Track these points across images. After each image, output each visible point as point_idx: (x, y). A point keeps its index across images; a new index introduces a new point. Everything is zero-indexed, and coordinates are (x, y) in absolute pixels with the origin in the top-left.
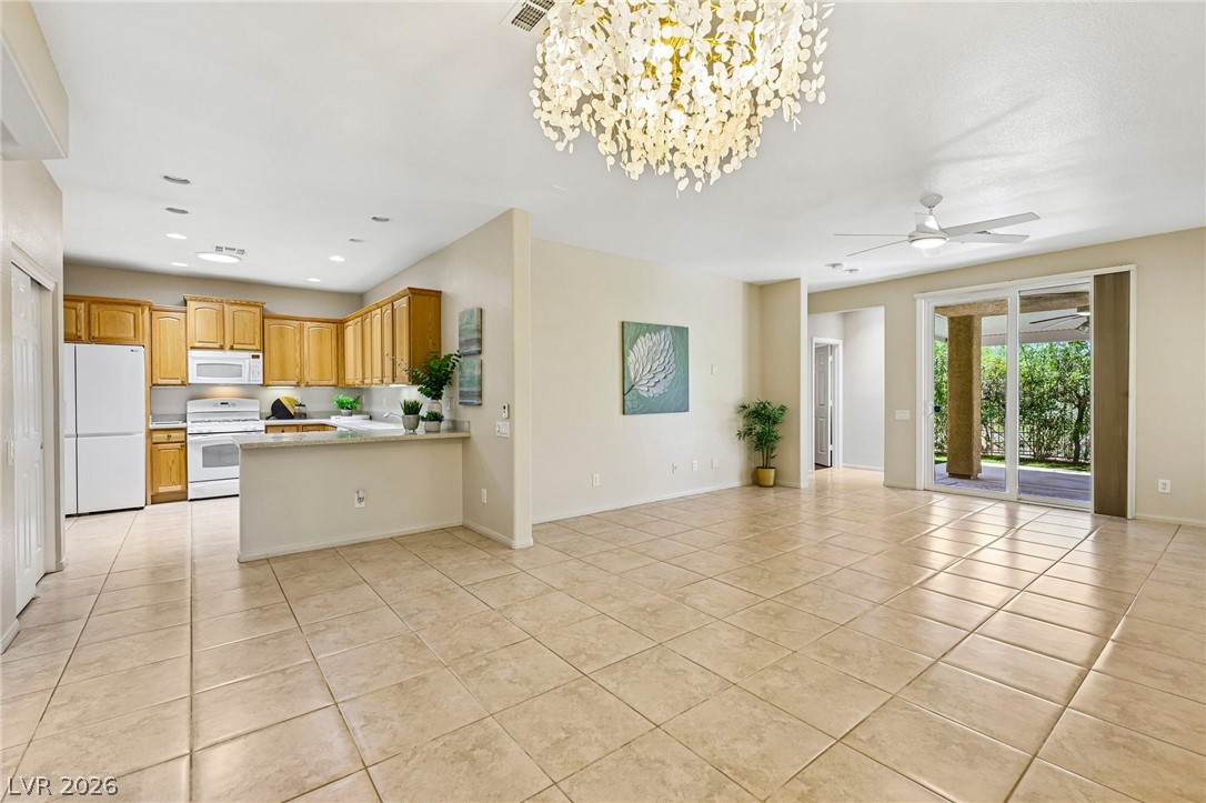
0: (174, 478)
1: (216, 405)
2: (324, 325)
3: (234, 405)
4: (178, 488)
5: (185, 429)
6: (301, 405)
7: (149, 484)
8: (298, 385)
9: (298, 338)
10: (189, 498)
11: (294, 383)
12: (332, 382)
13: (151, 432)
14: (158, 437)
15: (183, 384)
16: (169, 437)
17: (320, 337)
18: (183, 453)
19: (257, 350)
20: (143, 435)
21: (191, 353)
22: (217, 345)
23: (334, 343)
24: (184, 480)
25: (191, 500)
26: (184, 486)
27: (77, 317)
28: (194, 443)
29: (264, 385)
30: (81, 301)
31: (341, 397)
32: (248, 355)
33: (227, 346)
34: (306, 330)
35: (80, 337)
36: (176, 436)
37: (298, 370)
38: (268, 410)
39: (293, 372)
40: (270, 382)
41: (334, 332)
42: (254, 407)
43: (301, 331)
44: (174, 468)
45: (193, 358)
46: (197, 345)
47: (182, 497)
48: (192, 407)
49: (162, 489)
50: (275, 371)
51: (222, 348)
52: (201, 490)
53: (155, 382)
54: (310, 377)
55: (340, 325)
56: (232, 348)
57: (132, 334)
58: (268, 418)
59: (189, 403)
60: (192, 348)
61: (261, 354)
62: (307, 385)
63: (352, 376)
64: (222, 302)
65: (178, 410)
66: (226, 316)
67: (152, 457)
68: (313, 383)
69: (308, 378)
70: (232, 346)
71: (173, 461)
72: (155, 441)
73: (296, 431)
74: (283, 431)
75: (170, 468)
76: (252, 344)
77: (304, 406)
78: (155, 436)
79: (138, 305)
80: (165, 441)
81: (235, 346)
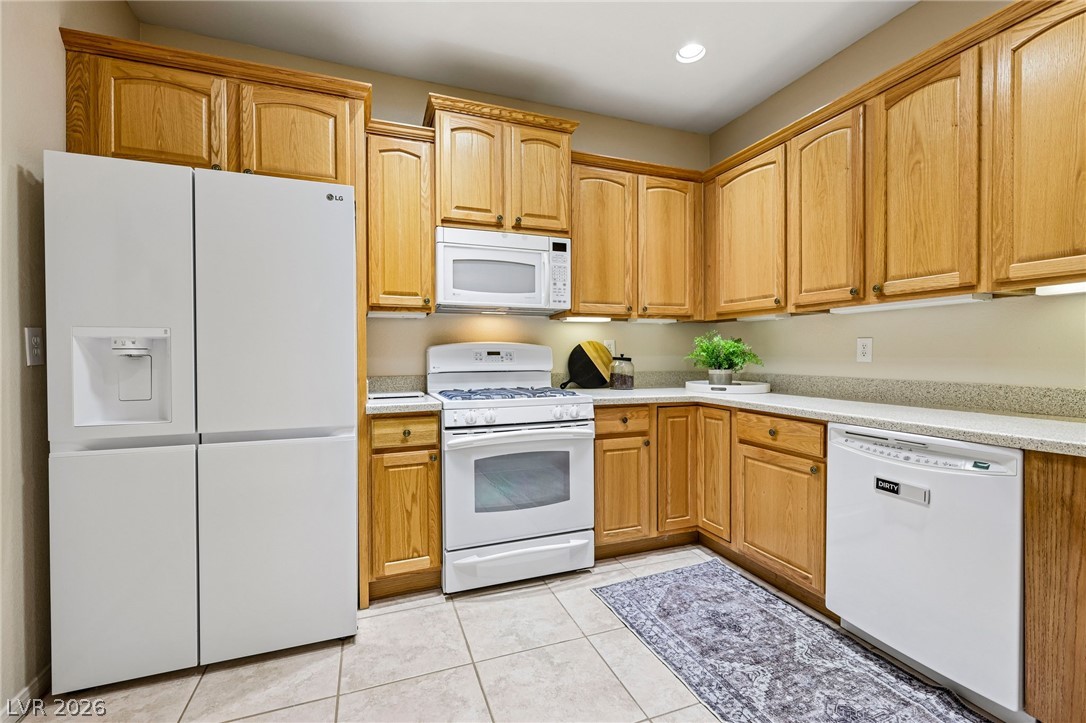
0: (417, 541)
1: (478, 357)
2: (674, 182)
3: (510, 356)
4: (424, 563)
5: (436, 415)
6: (622, 358)
7: (365, 555)
8: (628, 315)
9: (629, 209)
10: (449, 588)
11: (619, 309)
12: (685, 310)
13: (369, 421)
14: (383, 433)
15: (425, 308)
16: (407, 433)
17: (667, 210)
18: (433, 474)
19: (564, 232)
20: (354, 434)
21: (445, 234)
22: (491, 218)
24: (435, 544)
25: (452, 596)
26: (436, 558)
27: (210, 114)
28: (460, 450)
29: (570, 314)
30: (219, 74)
32: (546, 241)
33: (509, 222)
34: (643, 192)
35: (217, 169)
36: (422, 431)
37: (628, 281)
38: (562, 369)
39: (620, 285)
40: (582, 308)
41: (690, 199)
42: (541, 360)
43: (635, 194)
44: (416, 512)
45: (449, 245)
46: (454, 214)
47: (430, 583)
48: (440, 361)
49: (392, 569)
50: (590, 284)
51: (498, 225)
52: (471, 569)
53: (373, 301)
54: (649, 296)
55: (703, 181)
56: (518, 227)
57: (330, 169)
58: (564, 386)
59: (433, 350)
60: (446, 221)
61: (568, 242)
62: (644, 315)
64: (499, 117)
65: (410, 367)
66: (508, 150)
67: (371, 486)
68: (655, 309)
69: (645, 301)
70: (519, 220)
71: (414, 496)
72: (377, 445)
73: (647, 420)
74: (625, 420)
75: (409, 514)
76: (555, 218)
77: (629, 360)
78: (377, 432)
79: (344, 96)
80: (398, 444)
81: (525, 222)
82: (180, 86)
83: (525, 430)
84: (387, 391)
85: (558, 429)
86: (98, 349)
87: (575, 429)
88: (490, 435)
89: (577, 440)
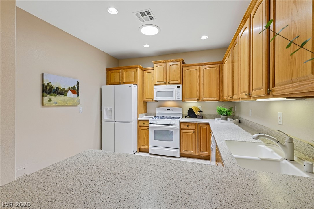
0: (146, 143)
1: (165, 110)
2: (212, 66)
3: (172, 110)
4: (146, 147)
5: (149, 121)
6: (200, 111)
8: (198, 101)
9: (198, 75)
10: (150, 153)
11: (196, 99)
12: (216, 99)
13: (139, 121)
14: (141, 123)
15: (152, 101)
16: (144, 124)
17: (210, 73)
18: (148, 132)
19: (179, 83)
21: (155, 87)
22: (163, 83)
23: (217, 76)
24: (148, 144)
26: (148, 147)
27: (120, 75)
28: (152, 128)
29: (183, 101)
30: (121, 69)
31: (220, 108)
32: (175, 86)
33: (167, 83)
34: (202, 70)
35: (120, 83)
36: (146, 123)
37: (198, 92)
38: (186, 113)
39: (196, 94)
40: (185, 99)
41: (218, 69)
42: (180, 111)
43: (200, 71)
44: (146, 138)
45: (156, 89)
46: (157, 83)
47: (147, 151)
48: (158, 111)
49: (142, 147)
50: (187, 94)
51: (165, 84)
52: (153, 150)
54: (204, 96)
55: (221, 64)
56: (169, 83)
57: (134, 80)
58: (186, 117)
59: (157, 108)
60: (155, 84)
61: (181, 85)
62: (203, 101)
63: (227, 95)
64: (165, 62)
66: (167, 68)
67: (139, 132)
68: (206, 99)
69: (203, 97)
70: (169, 82)
71: (145, 135)
72: (140, 125)
73: (194, 127)
74: (188, 126)
75: (144, 138)
76: (178, 81)
77: (202, 112)
78: (140, 123)
79: (136, 68)
80: (143, 125)
81: (170, 82)
82: (117, 72)
83: (163, 126)
84: (148, 116)
85: (170, 126)
86: (106, 109)
87: (174, 127)
88: (157, 126)
89: (175, 129)
